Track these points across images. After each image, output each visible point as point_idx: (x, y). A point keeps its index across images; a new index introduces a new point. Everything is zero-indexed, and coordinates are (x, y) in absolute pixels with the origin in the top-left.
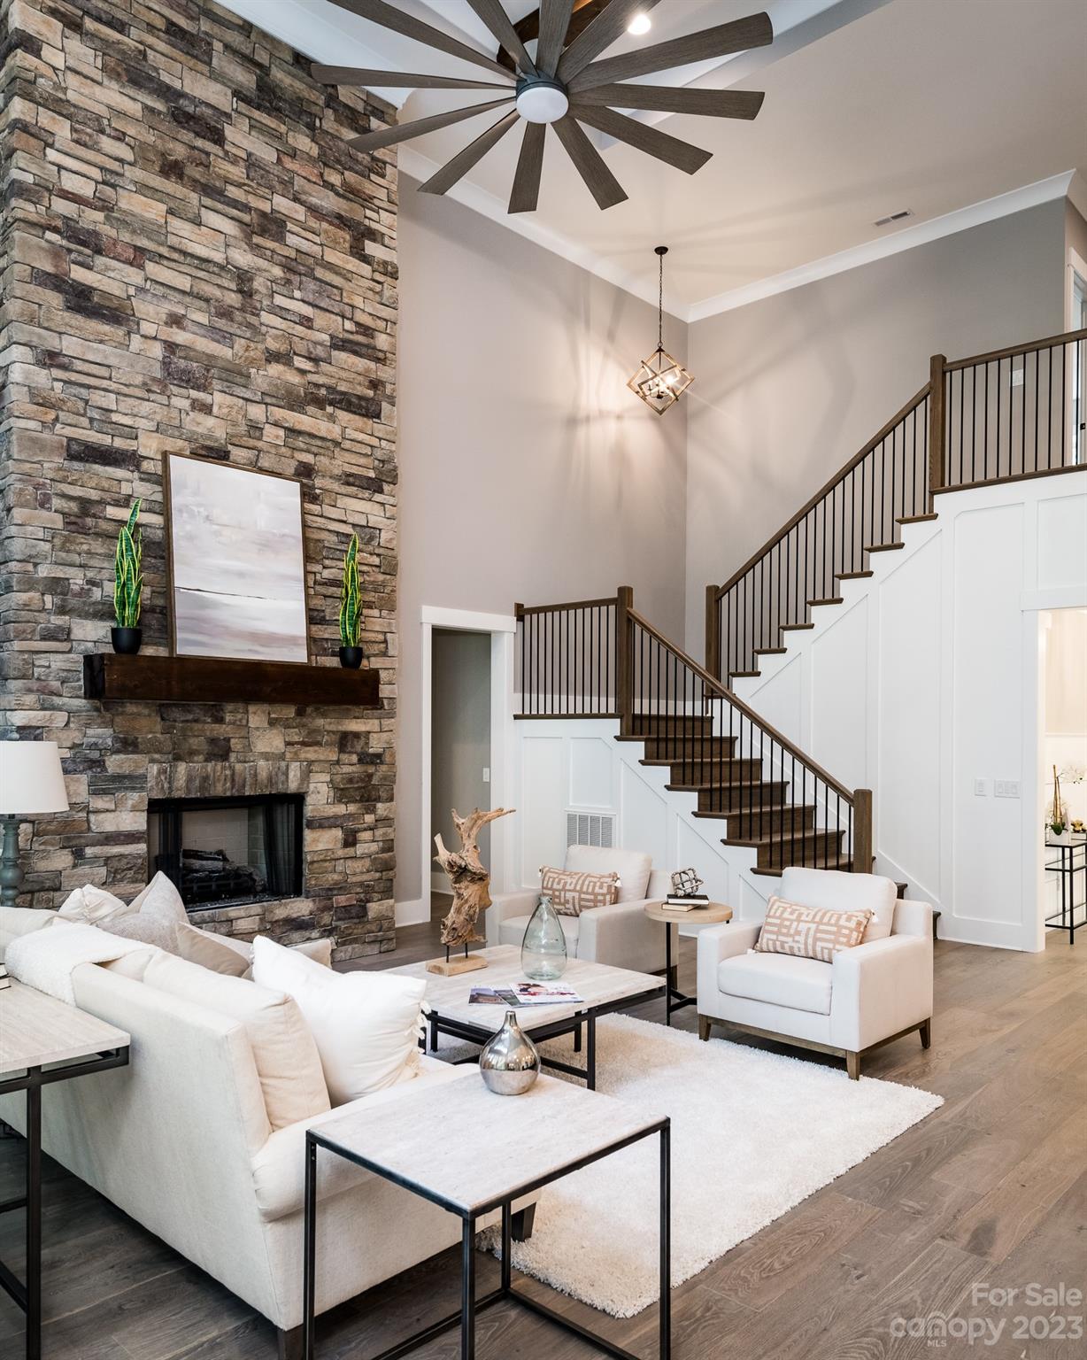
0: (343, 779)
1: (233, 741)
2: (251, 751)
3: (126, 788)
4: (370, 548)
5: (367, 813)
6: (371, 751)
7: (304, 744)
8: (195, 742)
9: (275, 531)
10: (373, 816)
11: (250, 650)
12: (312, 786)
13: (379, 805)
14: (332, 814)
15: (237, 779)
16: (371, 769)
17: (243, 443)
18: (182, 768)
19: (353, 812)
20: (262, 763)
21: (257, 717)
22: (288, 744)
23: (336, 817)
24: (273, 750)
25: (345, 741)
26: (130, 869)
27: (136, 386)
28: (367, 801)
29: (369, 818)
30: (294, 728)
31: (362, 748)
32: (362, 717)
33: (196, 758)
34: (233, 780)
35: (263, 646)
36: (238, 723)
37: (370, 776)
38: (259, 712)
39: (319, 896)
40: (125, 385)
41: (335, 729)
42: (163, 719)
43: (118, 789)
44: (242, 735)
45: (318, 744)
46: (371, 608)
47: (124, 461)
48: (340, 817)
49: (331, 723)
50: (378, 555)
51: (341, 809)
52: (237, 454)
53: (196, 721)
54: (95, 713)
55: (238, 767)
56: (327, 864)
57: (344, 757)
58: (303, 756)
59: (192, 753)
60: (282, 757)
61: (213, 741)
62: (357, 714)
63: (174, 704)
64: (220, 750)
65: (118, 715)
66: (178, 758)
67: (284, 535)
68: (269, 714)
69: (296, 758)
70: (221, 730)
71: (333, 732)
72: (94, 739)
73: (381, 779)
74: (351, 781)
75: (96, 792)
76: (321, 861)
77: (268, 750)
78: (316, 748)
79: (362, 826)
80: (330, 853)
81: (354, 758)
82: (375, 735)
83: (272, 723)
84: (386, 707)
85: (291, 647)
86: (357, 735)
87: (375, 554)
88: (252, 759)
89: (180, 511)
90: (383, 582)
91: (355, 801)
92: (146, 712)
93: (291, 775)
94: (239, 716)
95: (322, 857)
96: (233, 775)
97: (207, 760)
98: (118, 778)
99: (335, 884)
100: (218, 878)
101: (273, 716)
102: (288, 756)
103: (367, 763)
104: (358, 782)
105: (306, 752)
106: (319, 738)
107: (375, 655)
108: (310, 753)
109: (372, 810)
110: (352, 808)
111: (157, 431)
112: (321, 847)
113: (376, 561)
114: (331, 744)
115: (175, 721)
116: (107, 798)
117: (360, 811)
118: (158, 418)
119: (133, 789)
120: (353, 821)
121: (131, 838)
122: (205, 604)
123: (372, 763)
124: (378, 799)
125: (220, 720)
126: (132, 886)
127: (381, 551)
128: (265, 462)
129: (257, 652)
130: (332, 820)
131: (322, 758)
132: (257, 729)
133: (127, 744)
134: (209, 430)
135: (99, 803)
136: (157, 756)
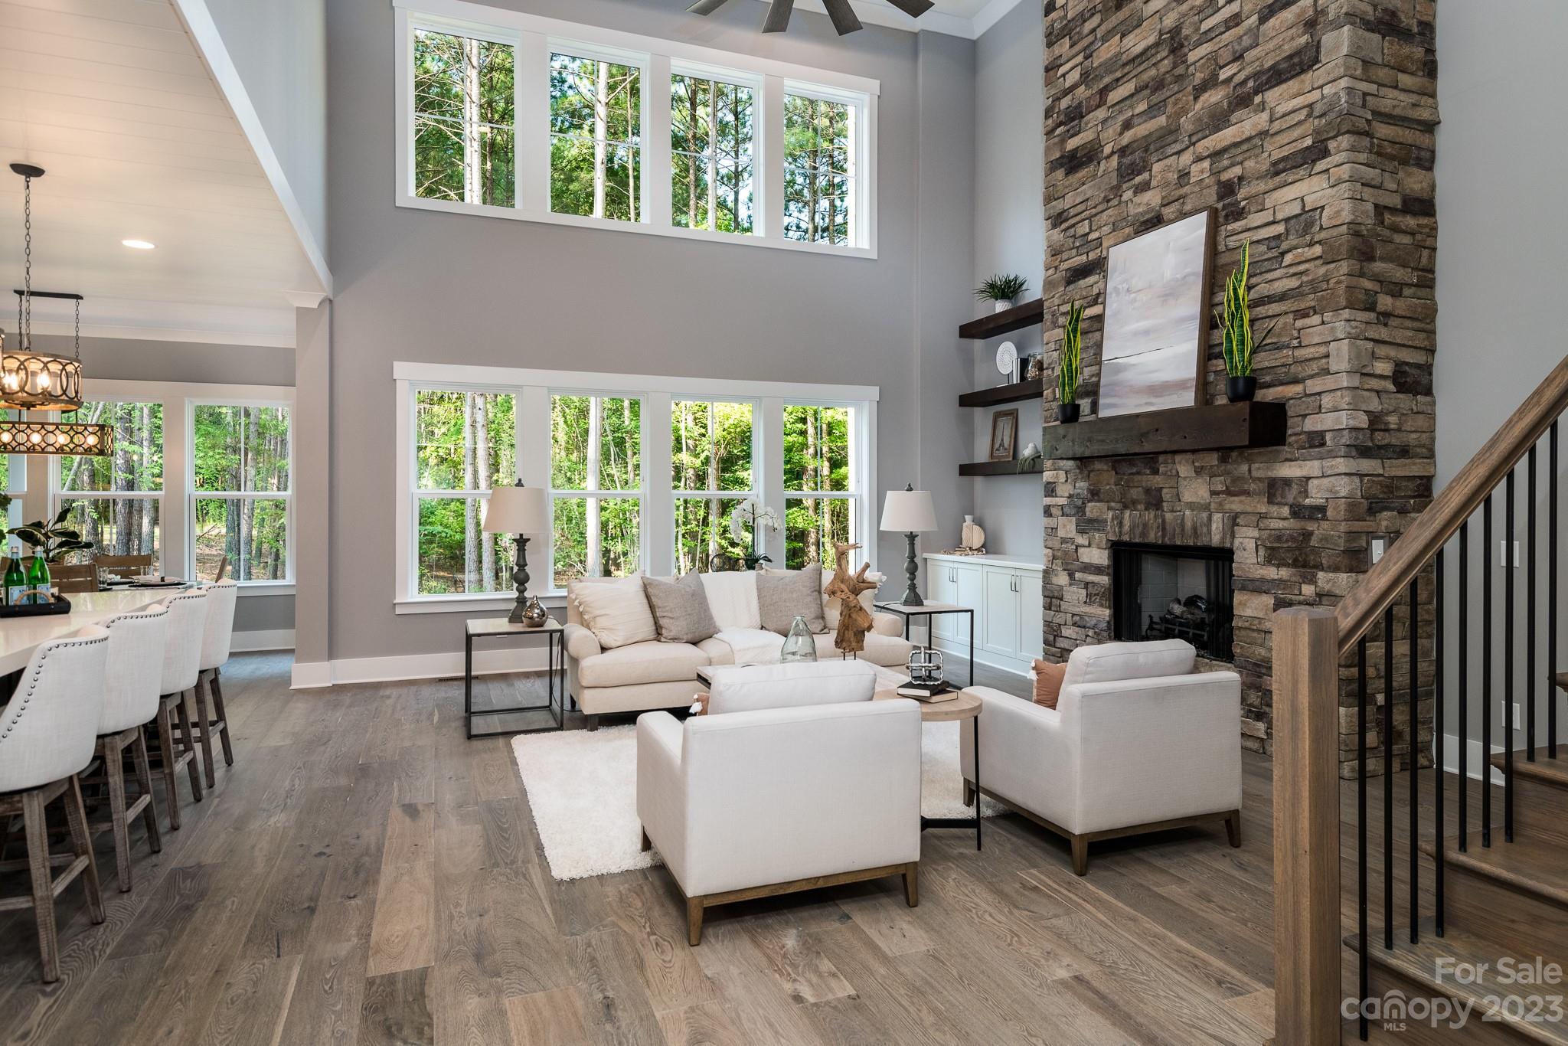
0: (1270, 535)
1: (1164, 491)
2: (1180, 500)
3: (1095, 530)
4: (1308, 238)
5: (1304, 582)
6: (1307, 501)
7: (1229, 492)
8: (1135, 493)
9: (1178, 276)
10: (1312, 588)
11: (1146, 403)
12: (1237, 542)
13: (1321, 575)
14: (1259, 576)
15: (1168, 527)
16: (1311, 526)
17: (1171, 199)
18: (1127, 513)
19: (1284, 578)
20: (1188, 513)
21: (1184, 468)
22: (1213, 493)
23: (1263, 580)
24: (1198, 501)
25: (1274, 489)
26: (1098, 594)
27: (1100, 203)
28: (1304, 567)
29: (1308, 590)
30: (1220, 476)
31: (1294, 498)
32: (1296, 460)
33: (1139, 507)
34: (1164, 529)
35: (1157, 397)
36: (1169, 473)
37: (1307, 535)
38: (1183, 461)
39: (1245, 668)
40: (1095, 207)
41: (1263, 476)
42: (1116, 473)
43: (1090, 529)
44: (1171, 485)
45: (1247, 493)
46: (1307, 316)
47: (1094, 268)
48: (1268, 581)
49: (1259, 469)
50: (1319, 242)
51: (1272, 573)
52: (1168, 212)
53: (1138, 473)
54: (1078, 471)
55: (1168, 516)
56: (1255, 634)
57: (1274, 510)
58: (1227, 507)
59: (1134, 502)
60: (1206, 507)
61: (1148, 491)
62: (1289, 456)
63: (1123, 460)
64: (1154, 501)
65: (1092, 471)
66: (1126, 507)
67: (1185, 277)
68: (1193, 463)
69: (1220, 507)
70: (1157, 481)
71: (1259, 479)
72: (1079, 491)
73: (1321, 540)
74: (1279, 538)
75: (1081, 531)
76: (1246, 628)
77: (1194, 500)
78: (1243, 498)
79: (1297, 598)
80: (1256, 622)
81: (1286, 511)
82: (1315, 482)
83: (1198, 471)
84: (1329, 443)
85: (1180, 392)
86: (1287, 482)
87: (1317, 242)
88: (1179, 509)
89: (1111, 294)
90: (1325, 275)
91: (1287, 565)
92: (1105, 467)
93: (1214, 526)
94: (1170, 467)
95: (1247, 624)
96: (1164, 521)
97: (1146, 509)
98: (1091, 521)
99: (1262, 661)
100: (1181, 624)
101: (1196, 464)
102: (1213, 506)
103: (1304, 517)
104: (1287, 541)
105: (1231, 503)
106: (1246, 487)
107: (1312, 377)
108: (1235, 504)
109: (1312, 581)
110: (1284, 573)
111: (1114, 231)
112: (1248, 612)
113: (1317, 250)
114: (1259, 494)
115: (1124, 474)
116: (1085, 536)
117: (1294, 579)
118: (1112, 219)
119: (1099, 530)
120: (1284, 589)
121: (1098, 570)
122: (1119, 369)
123: (1311, 518)
124: (1320, 567)
125: (1156, 472)
126: (1101, 609)
127: (1323, 235)
128: (1188, 207)
129: (1151, 404)
130: (1257, 583)
131: (1249, 509)
132: (1185, 478)
133: (1095, 494)
134: (1147, 204)
135: (1081, 540)
136: (1113, 504)
